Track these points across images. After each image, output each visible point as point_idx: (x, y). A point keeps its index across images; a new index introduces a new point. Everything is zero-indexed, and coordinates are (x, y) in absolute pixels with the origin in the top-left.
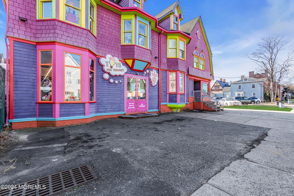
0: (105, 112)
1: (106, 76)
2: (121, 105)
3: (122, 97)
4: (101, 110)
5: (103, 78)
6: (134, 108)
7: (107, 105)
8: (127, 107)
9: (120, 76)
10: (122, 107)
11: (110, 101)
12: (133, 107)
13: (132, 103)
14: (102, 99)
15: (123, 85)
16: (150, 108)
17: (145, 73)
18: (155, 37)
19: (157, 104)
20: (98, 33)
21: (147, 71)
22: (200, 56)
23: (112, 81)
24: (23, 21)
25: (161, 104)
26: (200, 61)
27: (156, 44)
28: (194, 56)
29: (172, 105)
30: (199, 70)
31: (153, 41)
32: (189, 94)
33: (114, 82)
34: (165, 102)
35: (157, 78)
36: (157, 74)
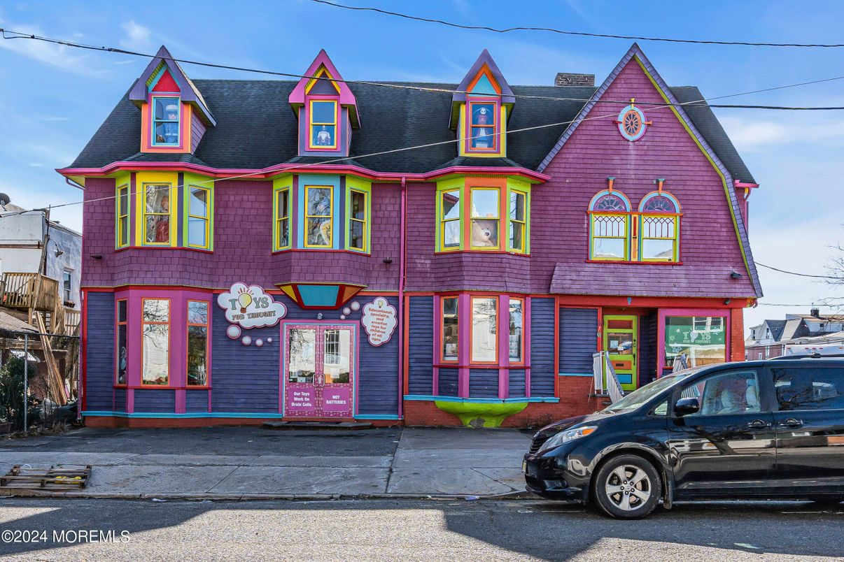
0: (232, 410)
1: (233, 332)
2: (272, 396)
3: (275, 378)
4: (221, 406)
5: (227, 336)
6: (309, 405)
7: (235, 396)
8: (288, 403)
9: (266, 327)
10: (272, 401)
11: (243, 387)
12: (306, 402)
13: (303, 394)
14: (224, 382)
15: (276, 349)
16: (365, 408)
17: (347, 311)
18: (386, 201)
19: (395, 399)
20: (216, 242)
21: (355, 306)
22: (641, 208)
23: (247, 340)
24: (99, 258)
25: (408, 398)
26: (645, 226)
27: (392, 221)
28: (593, 217)
29: (445, 403)
30: (630, 267)
31: (380, 214)
32: (557, 367)
33: (253, 344)
34: (423, 392)
35: (391, 322)
36: (392, 310)
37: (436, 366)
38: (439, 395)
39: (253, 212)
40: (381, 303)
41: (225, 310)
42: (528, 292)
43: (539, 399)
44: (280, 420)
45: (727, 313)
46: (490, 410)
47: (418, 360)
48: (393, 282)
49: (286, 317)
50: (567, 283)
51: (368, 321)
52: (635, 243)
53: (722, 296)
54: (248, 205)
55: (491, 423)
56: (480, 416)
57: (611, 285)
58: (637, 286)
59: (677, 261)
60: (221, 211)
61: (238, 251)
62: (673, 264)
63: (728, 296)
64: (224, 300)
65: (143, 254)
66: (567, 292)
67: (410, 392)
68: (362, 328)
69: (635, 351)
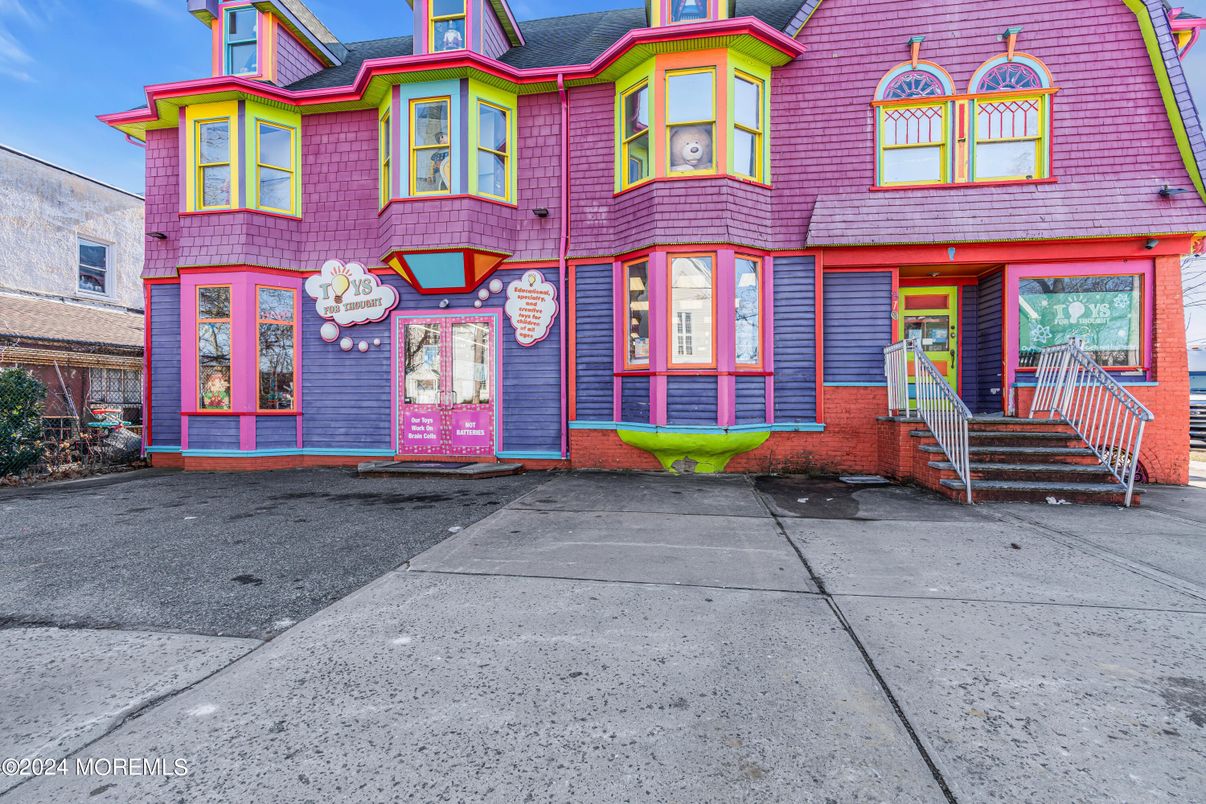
0: (328, 445)
1: (328, 331)
2: (382, 424)
3: (384, 397)
4: (316, 438)
5: (321, 338)
6: (433, 436)
7: (333, 424)
8: (403, 434)
10: (383, 432)
11: (343, 411)
12: (429, 433)
13: (424, 420)
14: (318, 404)
15: (386, 355)
16: (514, 440)
17: (483, 294)
18: (540, 121)
19: (555, 426)
20: (306, 204)
21: (496, 285)
22: (973, 88)
23: (346, 343)
24: (163, 237)
25: (575, 425)
26: (981, 121)
27: (549, 151)
28: (882, 113)
29: (633, 433)
30: (953, 192)
31: (531, 142)
32: (820, 371)
33: (354, 349)
34: (600, 416)
35: (548, 308)
36: (549, 288)
37: (617, 375)
38: (623, 420)
39: (354, 156)
40: (532, 280)
41: (315, 300)
42: (769, 246)
43: (789, 426)
44: (392, 459)
45: (1144, 267)
46: (703, 446)
47: (590, 366)
48: (550, 245)
49: (398, 307)
50: (837, 228)
51: (514, 307)
52: (962, 151)
53: (1144, 231)
54: (345, 147)
55: (706, 467)
56: (688, 454)
57: (920, 226)
58: (968, 223)
59: (1046, 175)
60: (311, 159)
61: (335, 215)
62: (1037, 183)
63: (1154, 231)
64: (313, 286)
65: (196, 221)
66: (837, 242)
67: (578, 417)
68: (507, 319)
69: (953, 344)
